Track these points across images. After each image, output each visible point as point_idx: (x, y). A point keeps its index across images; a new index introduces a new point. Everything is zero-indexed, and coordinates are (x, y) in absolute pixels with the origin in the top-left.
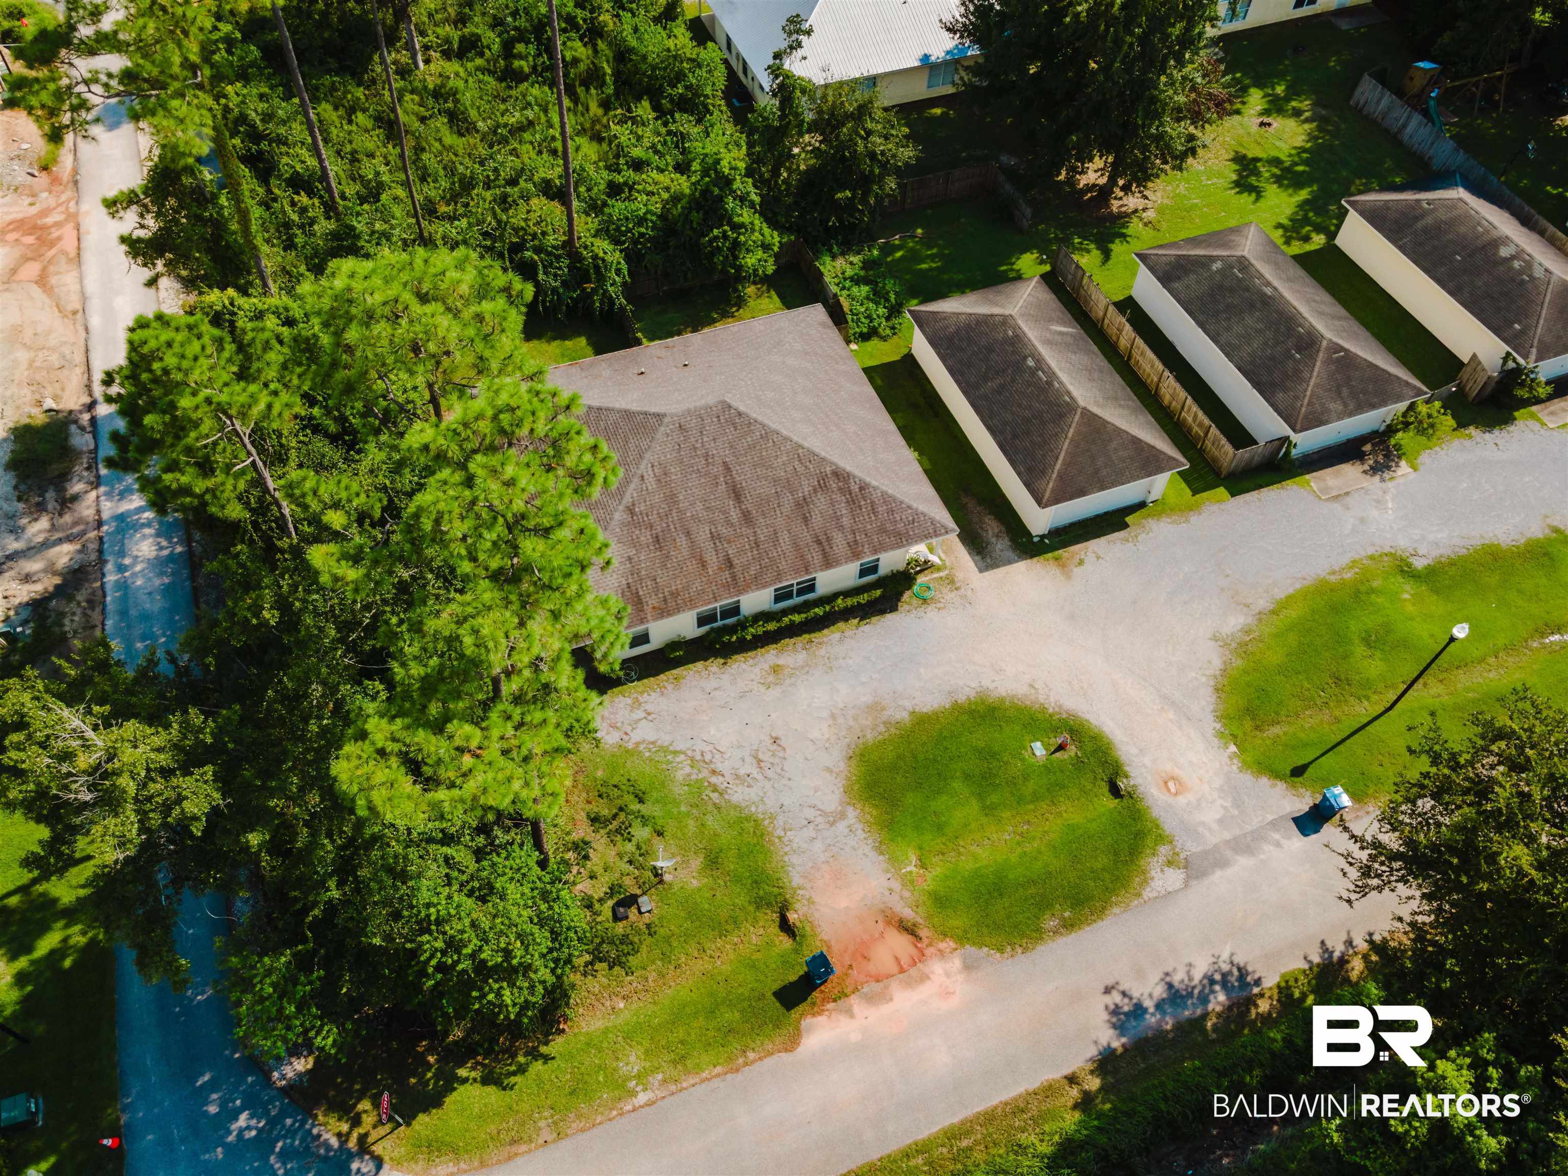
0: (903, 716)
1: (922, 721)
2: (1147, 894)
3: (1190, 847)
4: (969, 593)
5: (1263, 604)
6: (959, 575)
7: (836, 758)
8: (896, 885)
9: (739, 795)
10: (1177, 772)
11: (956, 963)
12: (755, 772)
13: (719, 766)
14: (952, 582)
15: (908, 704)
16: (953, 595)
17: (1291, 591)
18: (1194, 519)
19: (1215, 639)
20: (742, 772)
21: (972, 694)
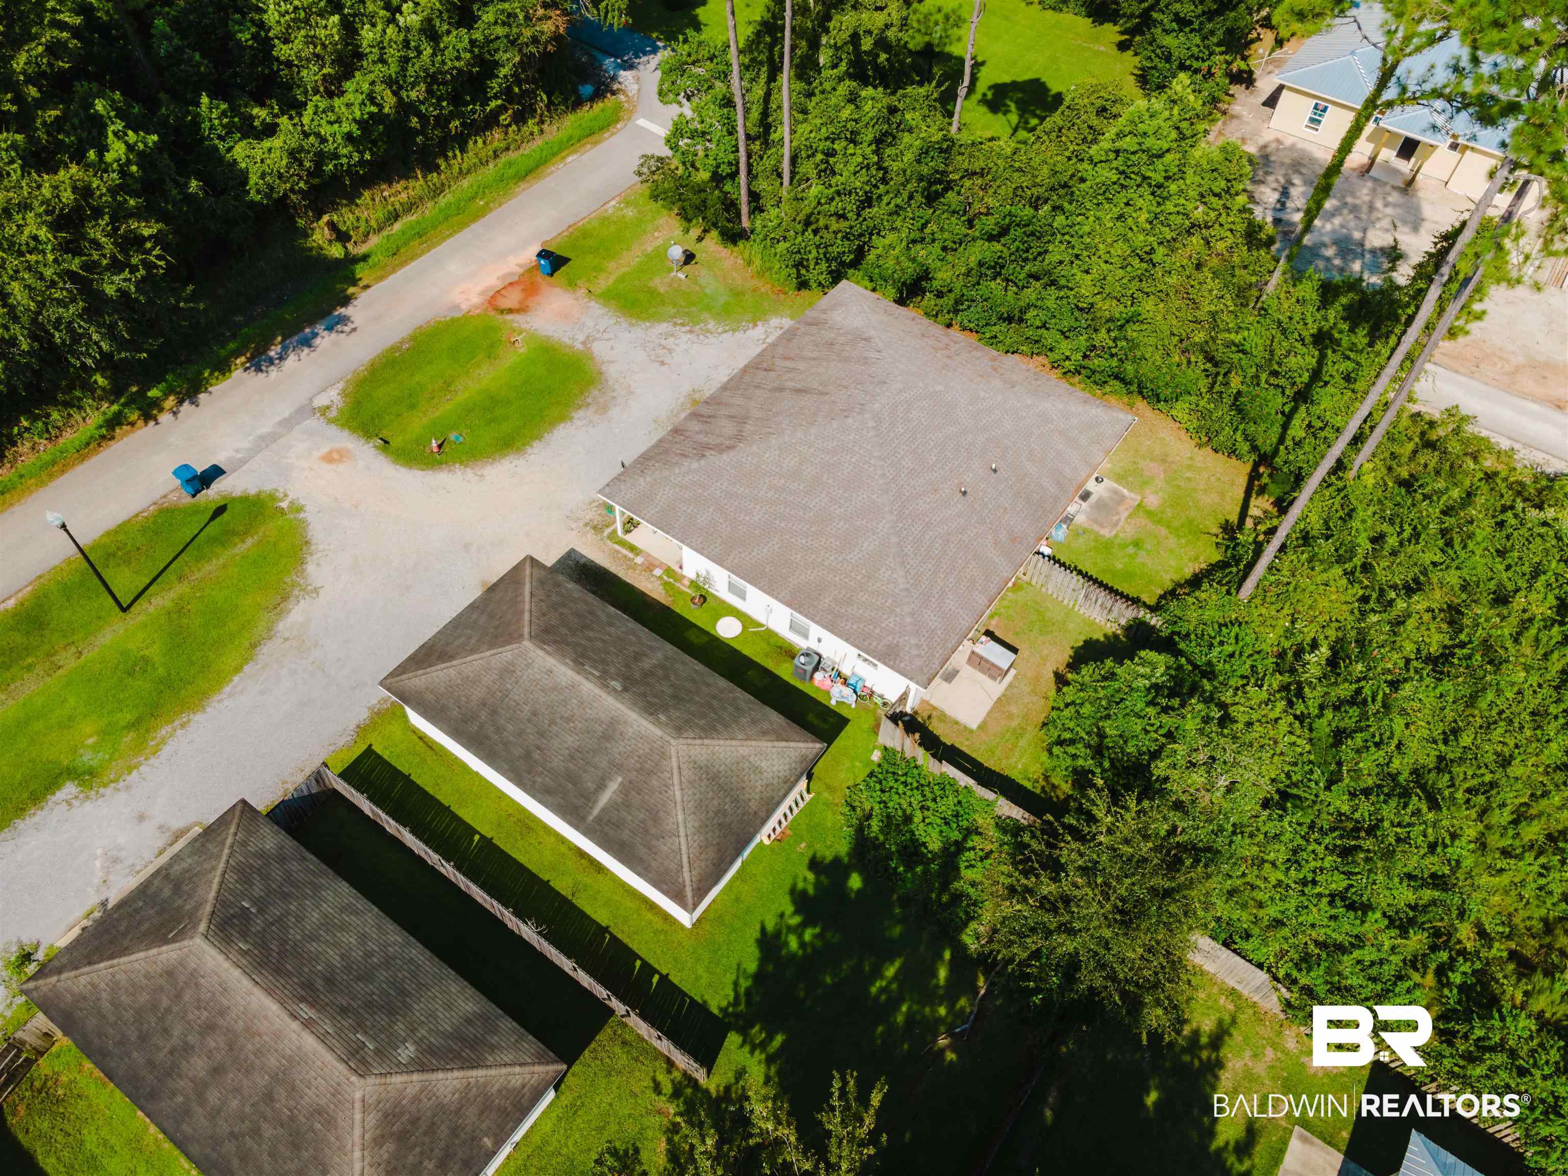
0: (578, 415)
1: (563, 418)
2: (341, 385)
3: (313, 423)
4: (574, 525)
5: (266, 649)
6: (591, 535)
7: (612, 371)
8: (524, 326)
9: (664, 327)
10: (333, 466)
11: (465, 307)
12: (663, 342)
13: (689, 336)
14: (595, 528)
15: (578, 423)
16: (588, 517)
17: (236, 679)
18: (363, 715)
19: (316, 590)
20: (672, 339)
21: (529, 450)
